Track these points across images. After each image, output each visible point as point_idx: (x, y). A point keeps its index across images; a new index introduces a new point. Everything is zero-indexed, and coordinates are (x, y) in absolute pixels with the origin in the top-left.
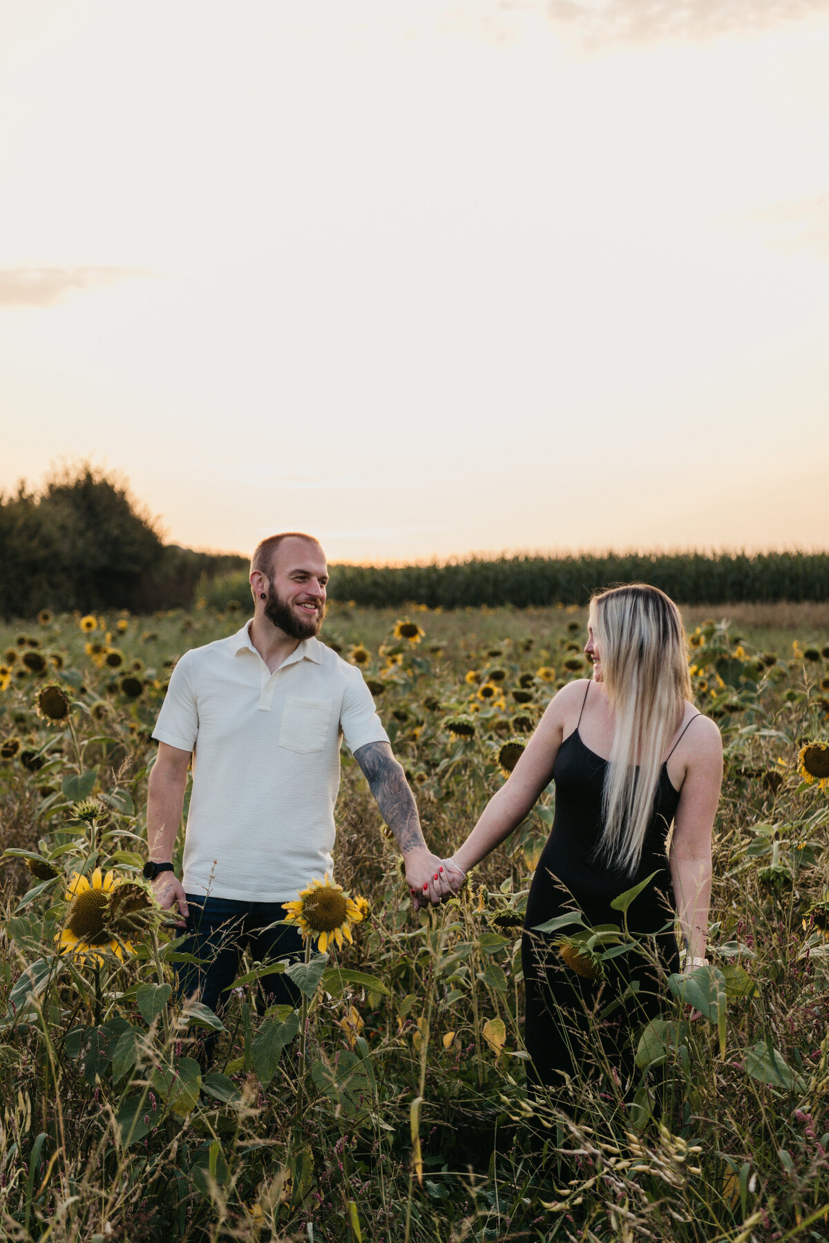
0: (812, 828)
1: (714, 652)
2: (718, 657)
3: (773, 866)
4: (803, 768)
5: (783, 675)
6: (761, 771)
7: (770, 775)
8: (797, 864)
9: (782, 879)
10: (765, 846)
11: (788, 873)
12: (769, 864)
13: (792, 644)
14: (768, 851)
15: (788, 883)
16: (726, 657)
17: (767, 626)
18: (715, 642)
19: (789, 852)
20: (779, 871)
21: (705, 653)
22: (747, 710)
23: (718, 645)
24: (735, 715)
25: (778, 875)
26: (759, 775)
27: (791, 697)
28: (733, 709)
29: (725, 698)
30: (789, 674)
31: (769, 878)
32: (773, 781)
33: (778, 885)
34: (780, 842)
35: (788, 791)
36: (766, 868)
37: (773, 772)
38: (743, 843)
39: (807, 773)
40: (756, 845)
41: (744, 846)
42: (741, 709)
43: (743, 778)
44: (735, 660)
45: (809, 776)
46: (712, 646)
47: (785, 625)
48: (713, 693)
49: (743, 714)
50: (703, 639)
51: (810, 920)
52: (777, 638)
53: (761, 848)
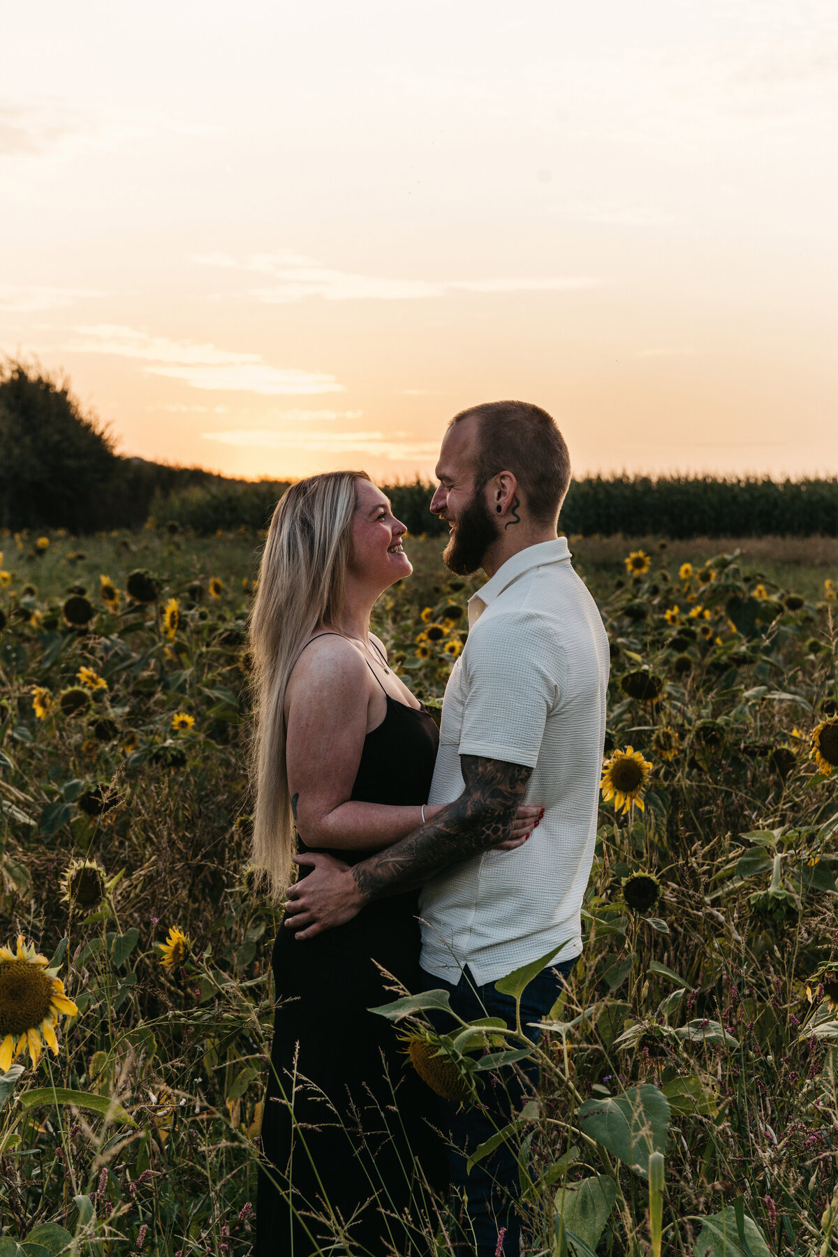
0: (828, 838)
1: (726, 589)
2: (731, 595)
3: (772, 890)
4: (818, 753)
5: (808, 620)
6: (766, 748)
7: (779, 753)
8: (805, 886)
9: (784, 908)
10: (762, 861)
11: (793, 900)
12: (767, 885)
13: (823, 582)
14: (765, 868)
15: (792, 915)
16: (741, 595)
17: (797, 562)
18: (727, 576)
19: (795, 870)
20: (780, 898)
21: (714, 591)
22: (759, 663)
23: (730, 581)
24: (743, 669)
25: (778, 903)
26: (764, 754)
27: (815, 648)
28: (741, 660)
29: (731, 647)
30: (817, 618)
31: (766, 906)
32: (784, 762)
33: (777, 917)
34: (784, 855)
35: (802, 779)
36: (762, 893)
37: (783, 750)
38: (731, 855)
39: (822, 760)
40: (750, 859)
41: (733, 859)
42: (751, 662)
43: (743, 758)
44: (752, 600)
45: (826, 765)
46: (723, 581)
47: (817, 561)
48: (718, 641)
49: (754, 668)
50: (714, 574)
51: (818, 989)
52: (807, 576)
53: (756, 863)
